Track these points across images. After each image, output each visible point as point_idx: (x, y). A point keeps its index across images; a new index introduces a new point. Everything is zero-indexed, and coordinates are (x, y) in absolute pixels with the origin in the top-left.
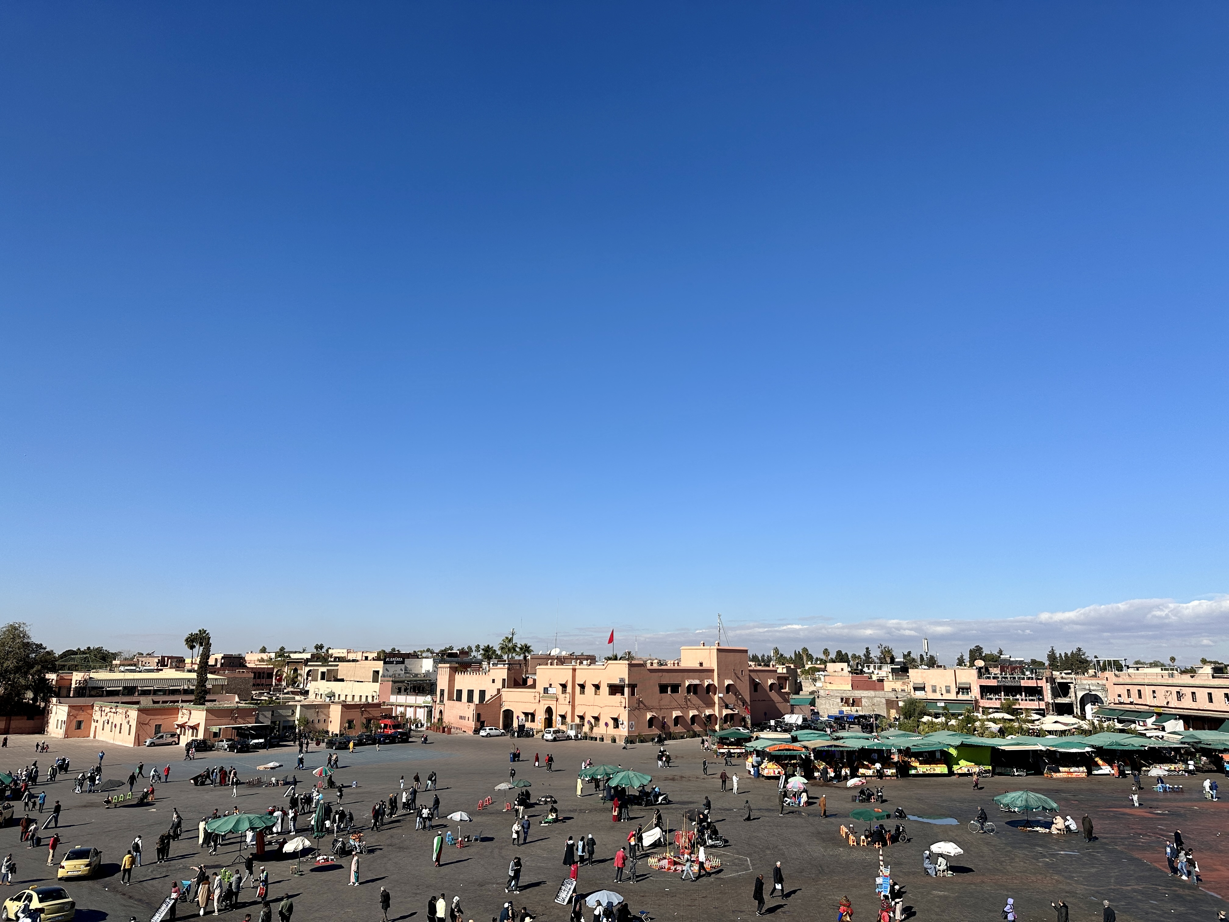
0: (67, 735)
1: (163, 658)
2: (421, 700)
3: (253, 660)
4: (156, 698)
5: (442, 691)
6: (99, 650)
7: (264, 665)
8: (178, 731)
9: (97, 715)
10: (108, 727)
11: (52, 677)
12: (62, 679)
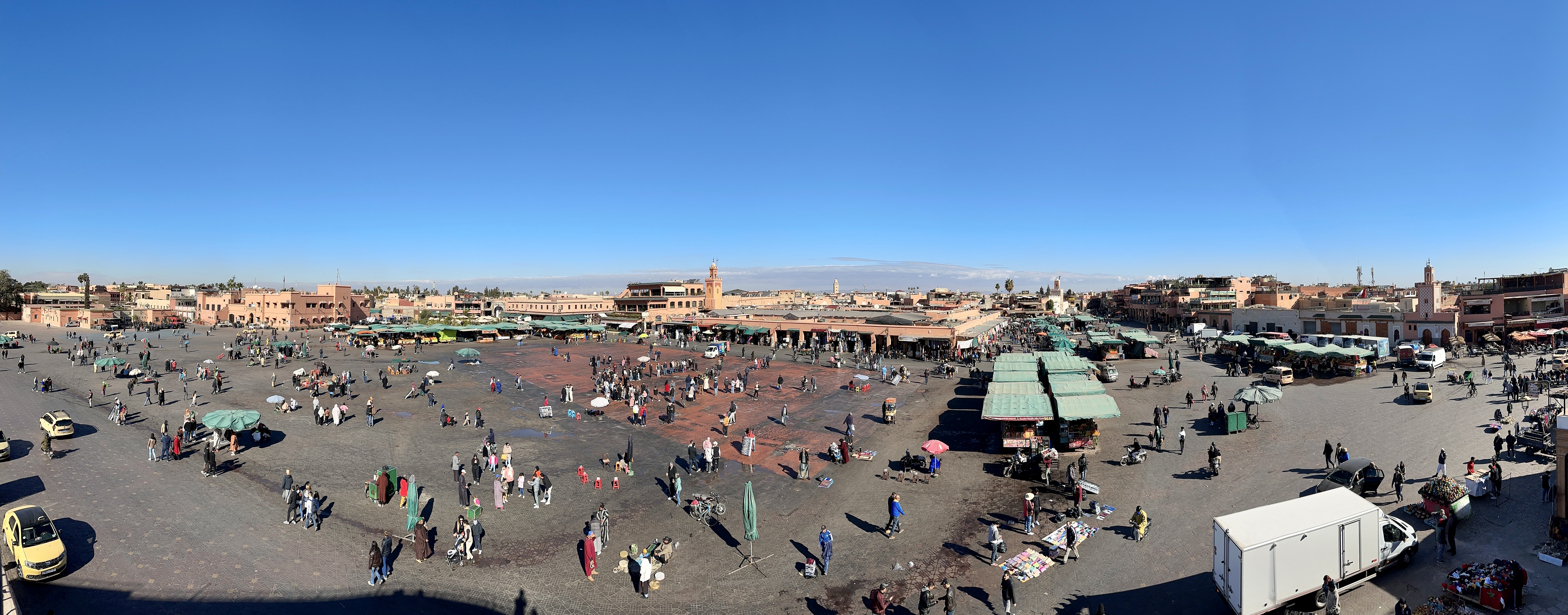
0: (31, 321)
1: (69, 286)
2: (190, 309)
3: (110, 288)
4: (68, 305)
5: (200, 305)
6: (40, 282)
7: (115, 291)
8: (79, 321)
9: (43, 313)
10: (48, 318)
11: (22, 294)
12: (26, 296)
